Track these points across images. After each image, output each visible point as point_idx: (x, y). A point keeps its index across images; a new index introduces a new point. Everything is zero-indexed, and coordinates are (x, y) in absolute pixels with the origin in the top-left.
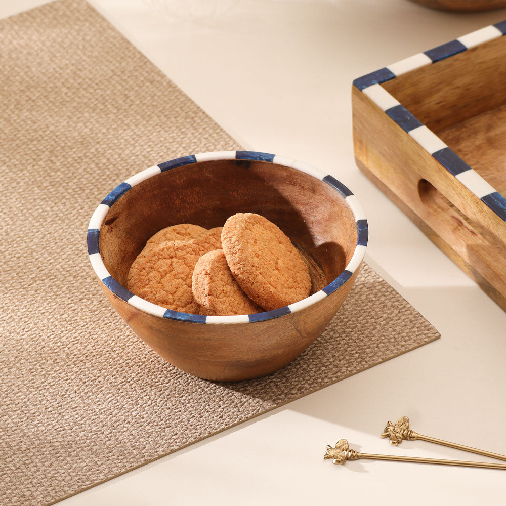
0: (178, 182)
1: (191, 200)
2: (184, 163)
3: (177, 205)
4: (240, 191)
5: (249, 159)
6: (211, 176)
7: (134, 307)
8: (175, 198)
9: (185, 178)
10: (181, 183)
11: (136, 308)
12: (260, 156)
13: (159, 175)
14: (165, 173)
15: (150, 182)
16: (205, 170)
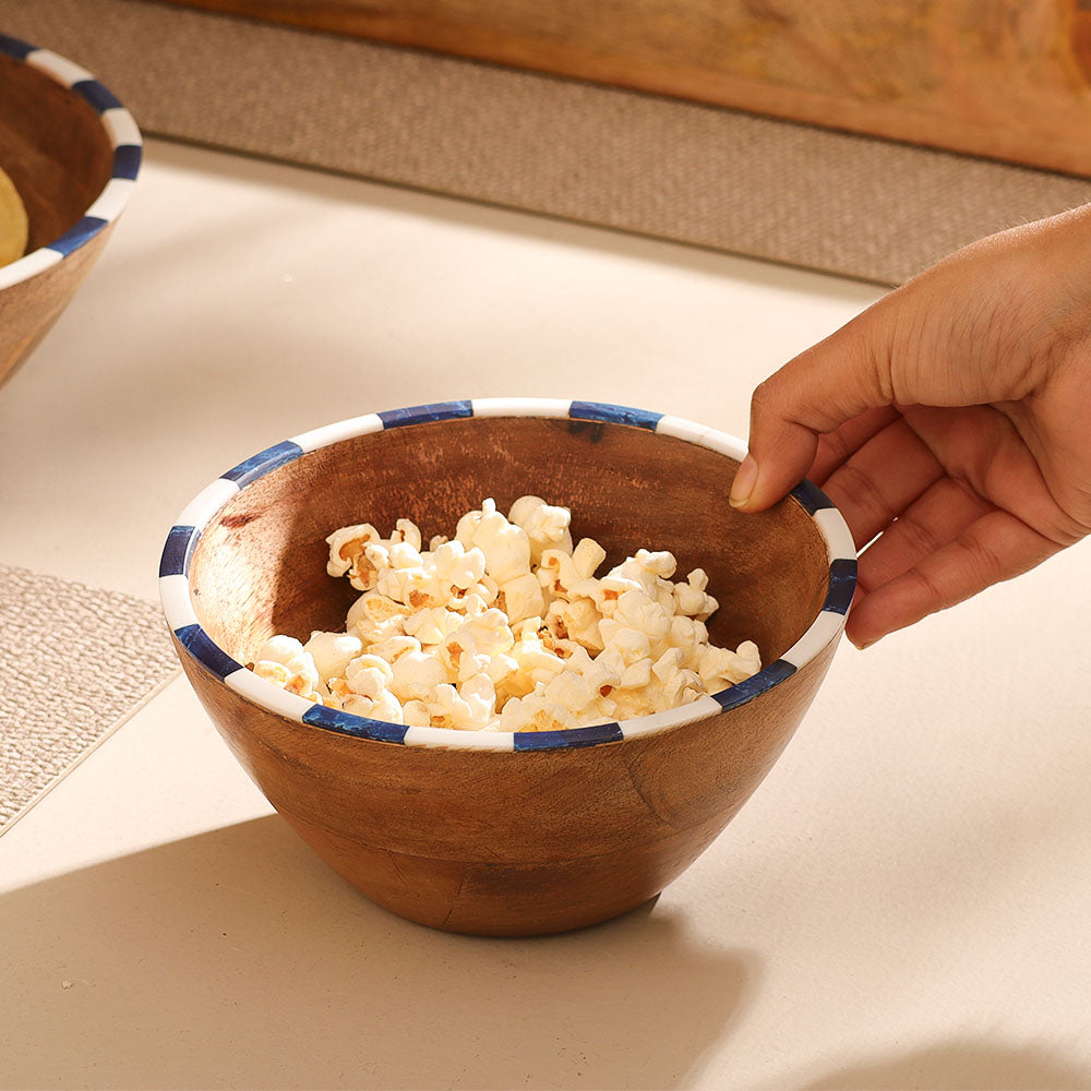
0: (422, 457)
1: (452, 510)
2: (442, 414)
3: (417, 515)
4: (572, 498)
5: (600, 420)
6: (506, 453)
7: (237, 694)
8: (412, 497)
9: (441, 453)
10: (430, 463)
11: (241, 698)
12: (628, 413)
13: (377, 435)
14: (393, 431)
15: (352, 447)
16: (491, 439)
